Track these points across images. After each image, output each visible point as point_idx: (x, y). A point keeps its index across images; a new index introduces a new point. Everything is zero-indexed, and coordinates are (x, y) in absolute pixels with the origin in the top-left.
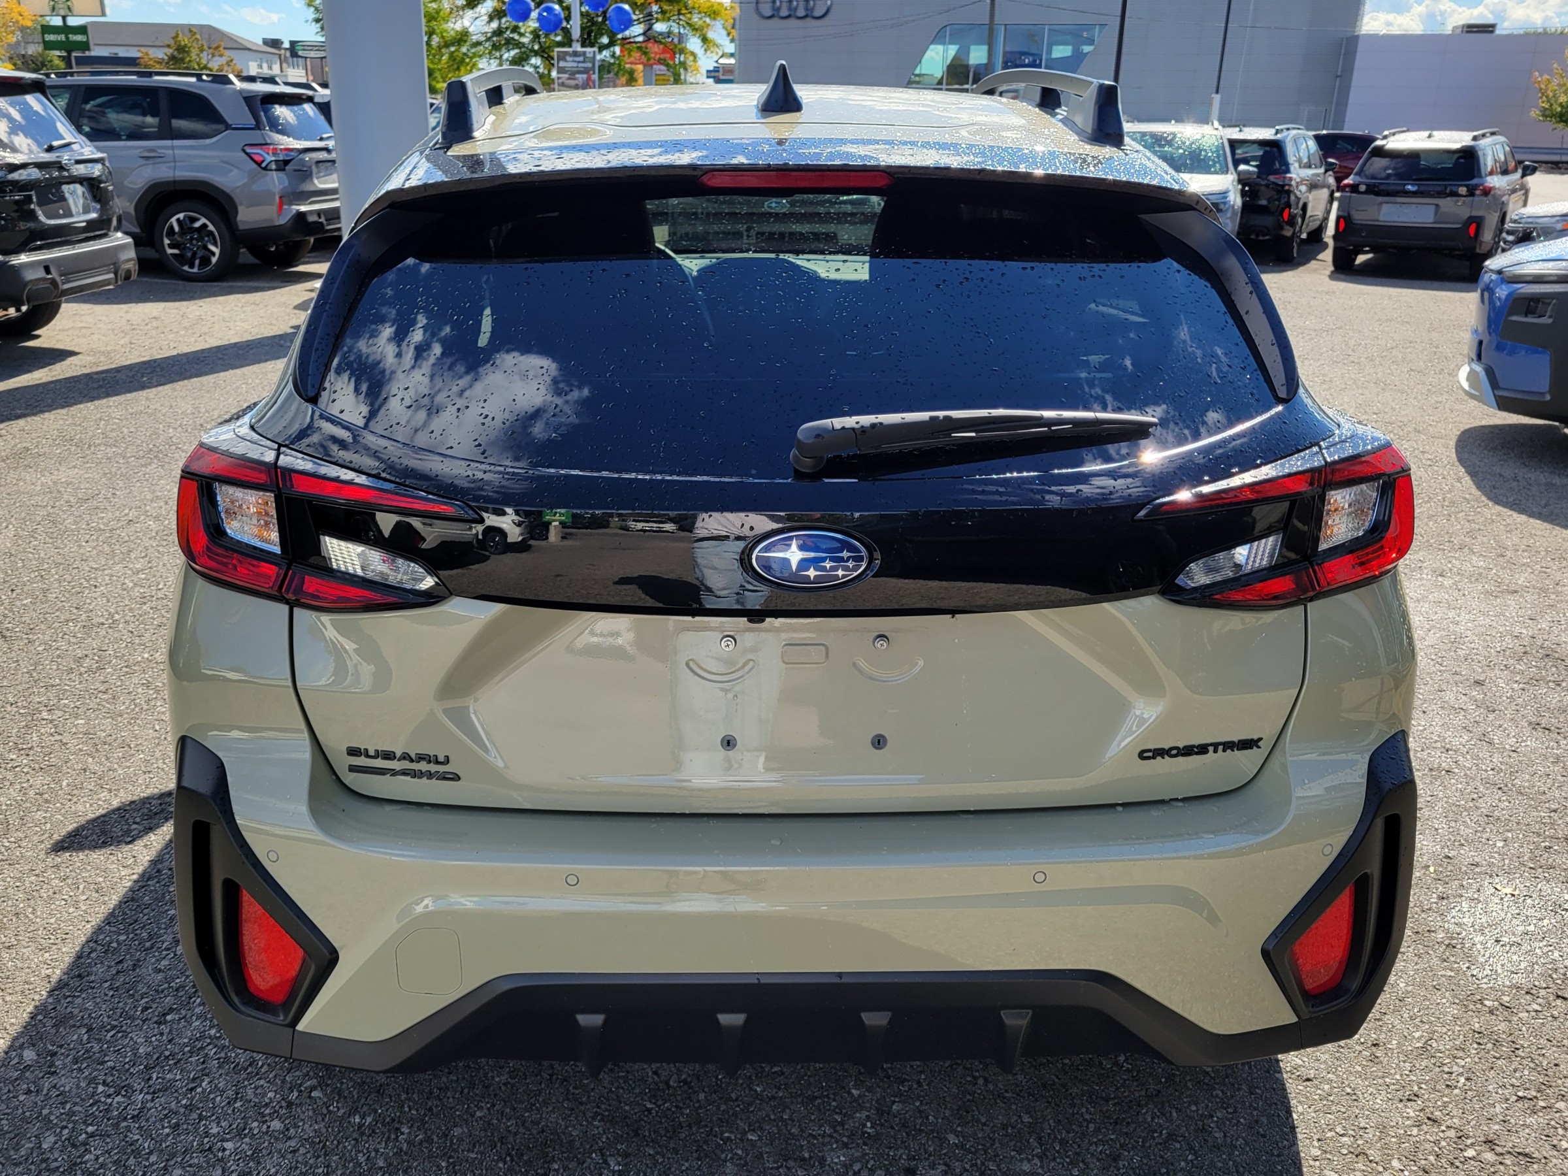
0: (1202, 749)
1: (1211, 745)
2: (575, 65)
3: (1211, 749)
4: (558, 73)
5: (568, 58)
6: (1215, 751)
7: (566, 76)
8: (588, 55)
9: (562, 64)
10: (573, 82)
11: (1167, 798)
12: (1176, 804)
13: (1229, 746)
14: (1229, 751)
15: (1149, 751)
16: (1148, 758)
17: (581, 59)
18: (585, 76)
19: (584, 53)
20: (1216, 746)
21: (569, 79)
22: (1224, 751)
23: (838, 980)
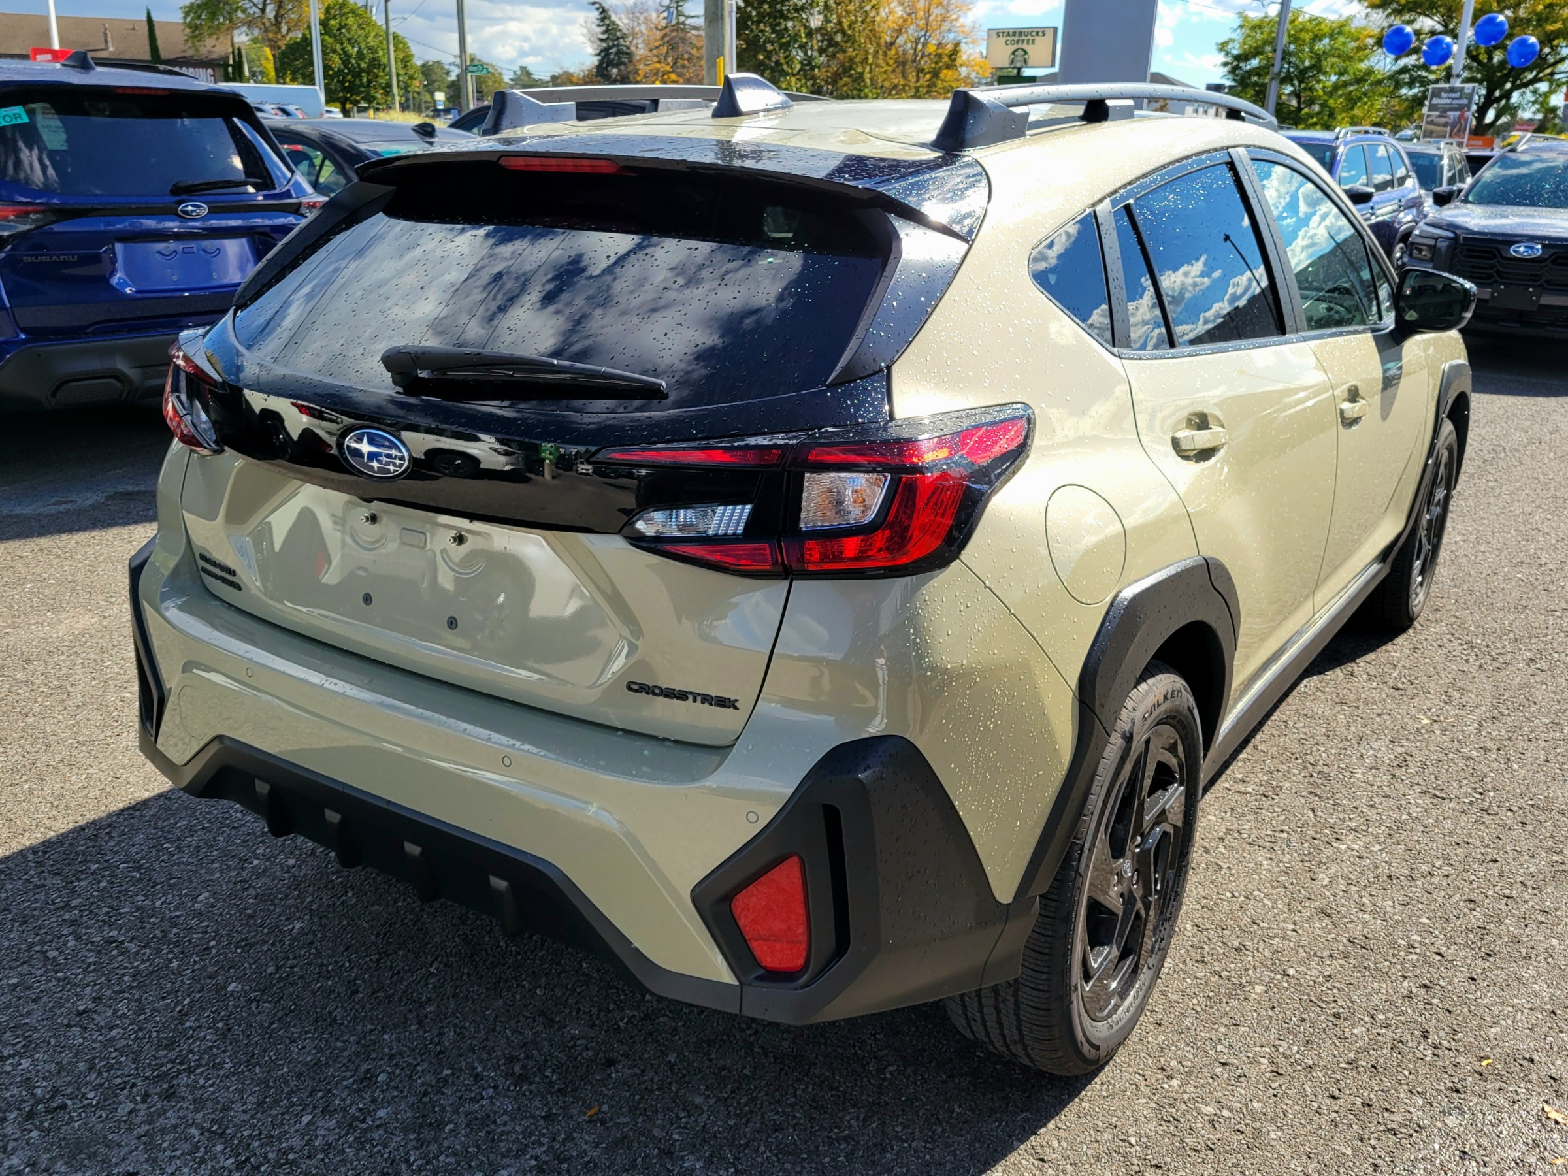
0: (682, 696)
1: (691, 693)
2: (1449, 101)
3: (690, 697)
4: (1430, 110)
5: (1443, 95)
6: (695, 701)
7: (1437, 113)
8: (1466, 91)
9: (1435, 101)
10: (1443, 120)
11: (661, 735)
12: (668, 743)
13: (707, 699)
14: (706, 705)
15: (636, 684)
16: (636, 691)
17: (1457, 95)
18: (1457, 113)
19: (1463, 89)
20: (695, 696)
21: (1439, 116)
22: (703, 703)
23: (385, 806)
